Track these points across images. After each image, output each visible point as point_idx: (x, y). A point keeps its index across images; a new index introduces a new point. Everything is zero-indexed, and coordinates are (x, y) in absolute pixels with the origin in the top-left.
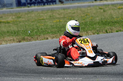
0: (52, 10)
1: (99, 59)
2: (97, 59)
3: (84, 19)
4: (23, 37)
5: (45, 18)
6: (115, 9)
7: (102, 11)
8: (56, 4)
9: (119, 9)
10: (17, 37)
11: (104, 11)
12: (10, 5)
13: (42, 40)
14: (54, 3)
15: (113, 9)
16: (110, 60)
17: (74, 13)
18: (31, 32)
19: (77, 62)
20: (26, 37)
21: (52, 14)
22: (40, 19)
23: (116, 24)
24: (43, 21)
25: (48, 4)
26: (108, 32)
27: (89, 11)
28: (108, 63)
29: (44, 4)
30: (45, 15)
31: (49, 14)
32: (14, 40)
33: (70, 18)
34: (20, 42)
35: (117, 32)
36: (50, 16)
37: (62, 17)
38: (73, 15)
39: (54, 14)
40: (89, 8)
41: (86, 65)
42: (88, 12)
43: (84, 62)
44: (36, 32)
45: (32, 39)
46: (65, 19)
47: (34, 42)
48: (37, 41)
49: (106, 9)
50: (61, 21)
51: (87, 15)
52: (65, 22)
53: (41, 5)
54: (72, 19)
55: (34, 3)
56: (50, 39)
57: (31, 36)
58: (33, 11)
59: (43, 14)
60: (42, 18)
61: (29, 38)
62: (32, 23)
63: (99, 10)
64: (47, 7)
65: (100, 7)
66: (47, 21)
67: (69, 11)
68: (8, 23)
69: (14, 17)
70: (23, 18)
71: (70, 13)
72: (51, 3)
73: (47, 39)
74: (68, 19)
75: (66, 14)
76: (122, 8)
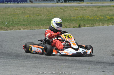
0: (24, 8)
1: (81, 50)
2: (79, 50)
3: (48, 16)
4: (1, 26)
5: (19, 13)
6: (72, 10)
7: (62, 11)
8: (27, 3)
9: (75, 10)
11: (64, 11)
13: (16, 30)
14: (26, 2)
16: (89, 52)
17: (41, 11)
19: (63, 51)
21: (24, 11)
22: (15, 13)
23: (73, 21)
24: (17, 15)
25: (21, 3)
26: (67, 27)
27: (52, 10)
28: (88, 53)
29: (18, 3)
30: (19, 10)
31: (22, 10)
35: (74, 28)
36: (23, 12)
37: (31, 13)
38: (41, 12)
39: (26, 11)
40: (52, 8)
41: (71, 54)
43: (69, 52)
44: (11, 23)
45: (8, 29)
46: (34, 15)
47: (9, 31)
48: (12, 31)
49: (66, 9)
50: (31, 16)
51: (51, 13)
52: (34, 17)
53: (16, 3)
54: (40, 15)
55: (10, 1)
56: (22, 30)
57: (7, 26)
58: (9, 7)
59: (17, 10)
60: (16, 13)
61: (6, 28)
62: (8, 16)
64: (20, 5)
65: (61, 8)
66: (20, 15)
67: (37, 9)
71: (38, 11)
72: (23, 2)
73: (20, 29)
74: (37, 15)
75: (35, 11)
76: (77, 10)
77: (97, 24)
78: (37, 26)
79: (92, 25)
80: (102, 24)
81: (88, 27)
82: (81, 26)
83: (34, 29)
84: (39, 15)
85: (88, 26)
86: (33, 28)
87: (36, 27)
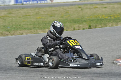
13: (18, 35)
15: (89, 8)
20: (4, 32)
26: (76, 29)
35: (83, 29)
48: (14, 36)
56: (25, 34)
73: (22, 34)
76: (97, 8)
77: (110, 25)
79: (104, 25)
80: (116, 24)
81: (99, 28)
82: (92, 27)
85: (100, 26)
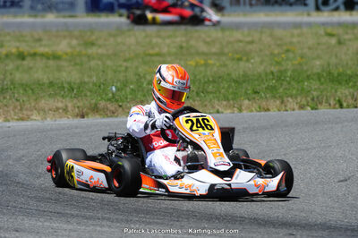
3: (278, 63)
4: (93, 102)
5: (165, 50)
7: (333, 41)
10: (75, 101)
11: (340, 43)
12: (67, 6)
17: (252, 42)
18: (118, 90)
21: (187, 42)
22: (151, 52)
27: (295, 40)
30: (168, 41)
31: (178, 39)
32: (65, 110)
33: (238, 56)
34: (83, 117)
36: (181, 47)
37: (214, 50)
38: (250, 47)
39: (193, 42)
40: (296, 32)
42: (291, 43)
44: (132, 90)
45: (121, 109)
46: (224, 58)
49: (347, 37)
50: (210, 62)
51: (288, 51)
52: (221, 65)
54: (245, 58)
57: (117, 101)
58: (131, 28)
59: (160, 41)
60: (157, 50)
61: (111, 107)
62: (125, 64)
63: (325, 39)
65: (329, 30)
67: (238, 35)
68: (56, 57)
69: (74, 42)
70: (100, 46)
71: (240, 41)
74: (233, 59)
75: (229, 43)
78: (228, 100)
83: (218, 112)
84: (240, 59)
86: (213, 107)
87: (225, 103)
